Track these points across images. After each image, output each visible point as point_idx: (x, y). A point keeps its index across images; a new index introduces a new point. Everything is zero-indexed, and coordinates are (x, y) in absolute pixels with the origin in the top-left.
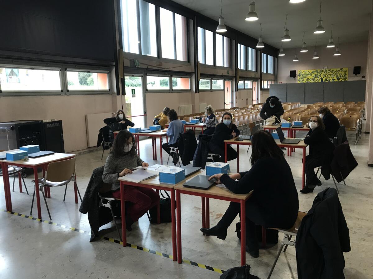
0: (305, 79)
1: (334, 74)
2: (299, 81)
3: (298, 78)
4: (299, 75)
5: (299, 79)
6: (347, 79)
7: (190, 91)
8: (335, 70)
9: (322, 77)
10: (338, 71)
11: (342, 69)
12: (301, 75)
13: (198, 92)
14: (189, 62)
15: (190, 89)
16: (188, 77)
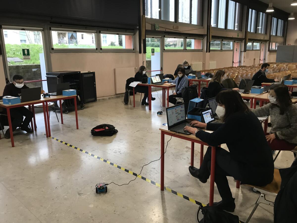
7: (201, 51)
13: (209, 52)
14: (202, 26)
15: (202, 49)
16: (200, 38)
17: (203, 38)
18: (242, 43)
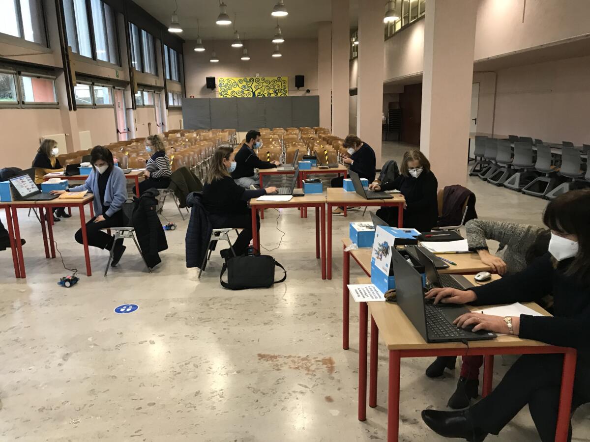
0: (229, 92)
1: (269, 86)
2: (221, 94)
3: (219, 89)
4: (220, 85)
5: (220, 91)
6: (287, 94)
7: (56, 106)
8: (270, 79)
9: (254, 90)
10: (274, 81)
11: (279, 79)
12: (223, 85)
13: (75, 110)
14: (48, 47)
15: (58, 103)
16: (51, 77)
17: (57, 77)
18: (126, 92)
